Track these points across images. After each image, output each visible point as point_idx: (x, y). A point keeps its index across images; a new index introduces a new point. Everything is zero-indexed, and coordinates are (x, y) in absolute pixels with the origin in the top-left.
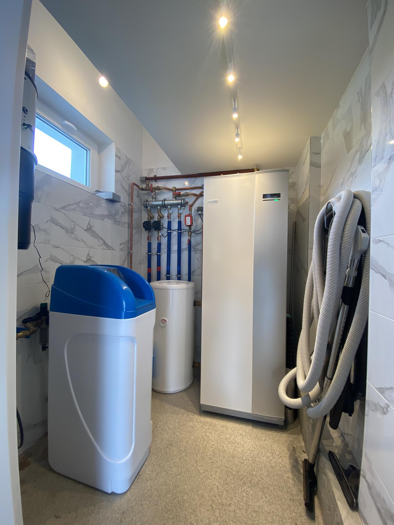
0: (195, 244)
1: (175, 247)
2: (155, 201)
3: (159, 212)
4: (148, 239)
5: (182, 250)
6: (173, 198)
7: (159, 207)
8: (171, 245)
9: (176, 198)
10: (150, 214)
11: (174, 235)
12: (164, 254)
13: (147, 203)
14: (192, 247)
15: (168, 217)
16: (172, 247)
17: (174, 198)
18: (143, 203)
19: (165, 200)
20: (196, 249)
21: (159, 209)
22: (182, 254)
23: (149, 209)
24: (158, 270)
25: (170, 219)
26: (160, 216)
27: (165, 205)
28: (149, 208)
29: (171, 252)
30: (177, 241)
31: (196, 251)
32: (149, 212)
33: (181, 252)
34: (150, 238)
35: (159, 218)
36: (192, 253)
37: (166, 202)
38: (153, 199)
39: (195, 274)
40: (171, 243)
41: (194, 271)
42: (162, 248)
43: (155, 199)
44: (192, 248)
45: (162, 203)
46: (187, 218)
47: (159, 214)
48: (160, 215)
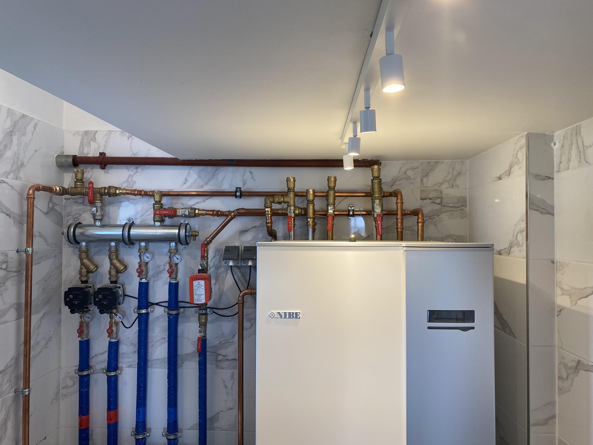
0: (218, 342)
1: (159, 349)
2: (103, 226)
3: (114, 257)
4: (80, 332)
5: (179, 358)
6: (155, 221)
7: (113, 244)
8: (150, 345)
9: (162, 221)
10: (85, 261)
11: (158, 318)
12: (127, 369)
13: (78, 231)
14: (208, 349)
15: (140, 272)
16: (150, 350)
17: (157, 221)
18: (65, 231)
19: (131, 225)
20: (220, 358)
21: (113, 249)
22: (179, 371)
23: (84, 248)
24: (109, 418)
25: (146, 278)
26: (116, 268)
27: (131, 238)
28: (84, 244)
29: (149, 364)
30: (165, 335)
31: (220, 361)
32: (84, 255)
33: (179, 362)
34: (85, 329)
35: (113, 272)
36: (209, 367)
37: (133, 231)
38: (95, 220)
39: (216, 425)
40: (150, 340)
41: (215, 418)
42: (123, 353)
43: (101, 220)
44: (208, 353)
45: (121, 233)
46: (195, 283)
47: (115, 261)
48: (118, 264)
